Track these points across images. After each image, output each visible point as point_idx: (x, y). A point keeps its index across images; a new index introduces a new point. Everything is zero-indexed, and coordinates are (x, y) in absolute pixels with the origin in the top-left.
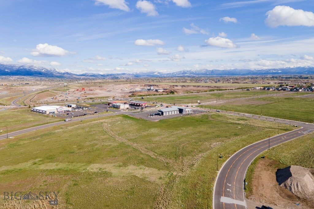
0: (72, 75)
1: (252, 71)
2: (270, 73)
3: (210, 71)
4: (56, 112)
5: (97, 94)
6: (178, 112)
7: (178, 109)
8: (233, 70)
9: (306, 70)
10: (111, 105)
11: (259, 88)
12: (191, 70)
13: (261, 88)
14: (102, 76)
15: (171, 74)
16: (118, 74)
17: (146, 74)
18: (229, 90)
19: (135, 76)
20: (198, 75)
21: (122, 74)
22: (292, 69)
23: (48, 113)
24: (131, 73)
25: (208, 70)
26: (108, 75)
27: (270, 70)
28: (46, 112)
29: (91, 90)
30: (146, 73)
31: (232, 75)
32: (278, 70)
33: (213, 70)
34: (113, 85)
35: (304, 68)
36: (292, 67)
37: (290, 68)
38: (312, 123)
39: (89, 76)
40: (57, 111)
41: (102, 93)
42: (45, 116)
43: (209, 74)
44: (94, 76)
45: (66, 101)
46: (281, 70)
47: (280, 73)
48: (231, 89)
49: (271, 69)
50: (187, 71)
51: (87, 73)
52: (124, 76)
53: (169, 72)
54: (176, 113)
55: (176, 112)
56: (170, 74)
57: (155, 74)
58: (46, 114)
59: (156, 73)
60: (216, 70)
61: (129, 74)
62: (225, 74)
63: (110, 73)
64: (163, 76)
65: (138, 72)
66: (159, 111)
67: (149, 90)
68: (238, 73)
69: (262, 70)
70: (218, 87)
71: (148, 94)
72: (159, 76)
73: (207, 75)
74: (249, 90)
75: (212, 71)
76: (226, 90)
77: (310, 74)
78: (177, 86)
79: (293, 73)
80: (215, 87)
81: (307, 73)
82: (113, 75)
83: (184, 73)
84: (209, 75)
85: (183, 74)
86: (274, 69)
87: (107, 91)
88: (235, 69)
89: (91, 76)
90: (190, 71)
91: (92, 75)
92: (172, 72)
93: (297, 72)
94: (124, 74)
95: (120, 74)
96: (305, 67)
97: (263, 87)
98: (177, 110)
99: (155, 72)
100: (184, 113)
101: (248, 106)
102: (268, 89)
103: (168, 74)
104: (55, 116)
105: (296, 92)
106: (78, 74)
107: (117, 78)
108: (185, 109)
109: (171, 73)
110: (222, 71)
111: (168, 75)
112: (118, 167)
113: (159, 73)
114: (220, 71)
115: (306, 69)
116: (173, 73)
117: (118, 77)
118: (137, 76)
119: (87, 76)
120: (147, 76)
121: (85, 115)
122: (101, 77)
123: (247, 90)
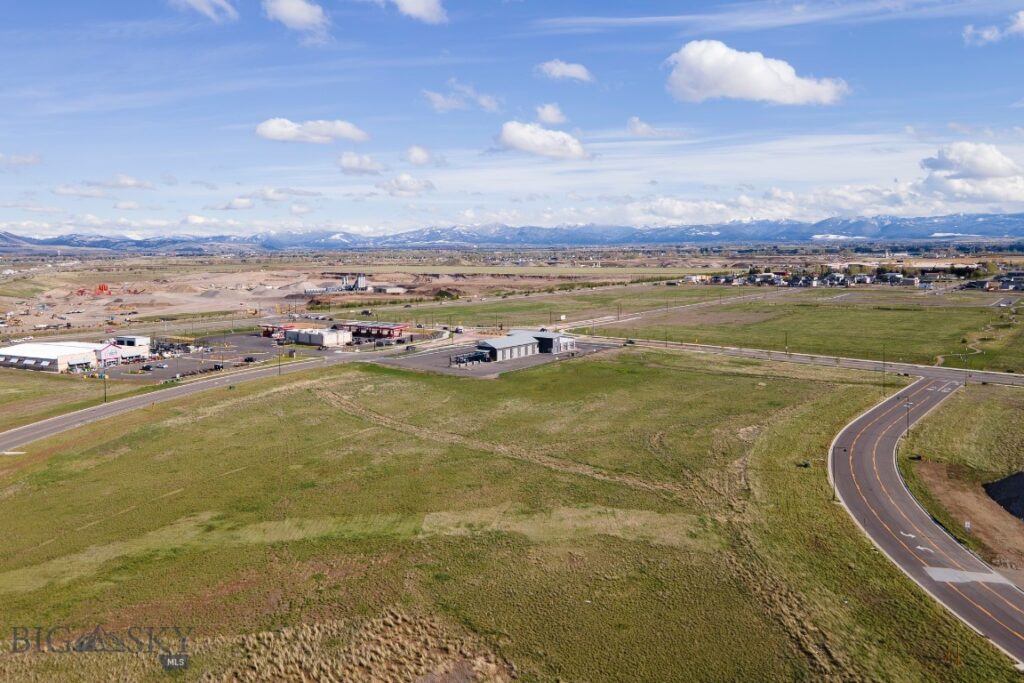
0: (18, 241)
1: (640, 232)
2: (689, 239)
3: (514, 229)
4: (94, 363)
5: (169, 305)
6: (537, 350)
7: (537, 341)
8: (583, 228)
9: (781, 231)
10: (276, 335)
11: (699, 278)
12: (455, 227)
13: (704, 277)
14: (139, 243)
15: (390, 239)
16: (199, 240)
17: (303, 240)
18: (613, 284)
19: (264, 246)
20: (476, 242)
21: (215, 239)
22: (748, 226)
23: (62, 367)
24: (247, 234)
25: (507, 228)
26: (162, 243)
27: (688, 229)
28: (54, 362)
29: (135, 292)
30: (301, 237)
31: (581, 243)
32: (711, 230)
33: (522, 229)
34: (206, 274)
35: (776, 225)
36: (746, 220)
37: (740, 225)
38: (933, 365)
39: (87, 246)
40: (99, 360)
41: (188, 302)
42: (57, 378)
43: (512, 242)
44: (106, 243)
45: (66, 329)
46: (718, 229)
47: (717, 238)
48: (618, 284)
49: (692, 227)
50: (443, 231)
51: (79, 233)
52: (224, 246)
53: (381, 234)
54: (530, 353)
55: (530, 348)
56: (388, 238)
57: (333, 237)
58: (57, 370)
59: (337, 236)
60: (532, 228)
61: (243, 240)
62: (561, 242)
63: (167, 235)
64: (360, 245)
65: (273, 233)
66: (480, 347)
67: (351, 290)
68: (599, 238)
69: (667, 229)
70: (569, 278)
71: (372, 302)
72: (346, 244)
73: (506, 242)
74: (674, 284)
75: (522, 232)
76: (606, 284)
77: (795, 242)
78: (437, 276)
79: (752, 239)
80: (560, 277)
81: (784, 238)
82: (182, 241)
83: (434, 235)
84: (510, 242)
85: (429, 238)
86: (701, 227)
87: (202, 295)
88: (588, 223)
89: (94, 244)
90: (451, 229)
91: (97, 242)
92: (392, 234)
93: (759, 234)
94: (221, 239)
95: (207, 239)
96: (779, 221)
97: (707, 274)
98: (532, 344)
99: (335, 233)
100: (554, 351)
101: (721, 328)
102: (729, 281)
103: (379, 239)
104: (101, 377)
105: (807, 289)
106: (37, 237)
107: (200, 253)
108: (558, 340)
109: (388, 235)
110: (550, 229)
111: (379, 243)
112: (525, 516)
113: (347, 235)
114: (546, 229)
115: (782, 226)
116: (394, 237)
117: (200, 250)
118: (270, 247)
119: (80, 244)
120: (306, 244)
121: (217, 368)
122: (136, 248)
123: (669, 284)
